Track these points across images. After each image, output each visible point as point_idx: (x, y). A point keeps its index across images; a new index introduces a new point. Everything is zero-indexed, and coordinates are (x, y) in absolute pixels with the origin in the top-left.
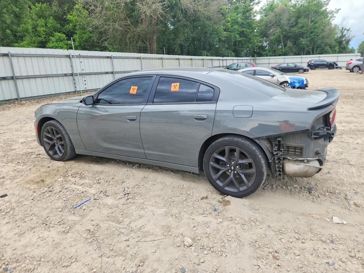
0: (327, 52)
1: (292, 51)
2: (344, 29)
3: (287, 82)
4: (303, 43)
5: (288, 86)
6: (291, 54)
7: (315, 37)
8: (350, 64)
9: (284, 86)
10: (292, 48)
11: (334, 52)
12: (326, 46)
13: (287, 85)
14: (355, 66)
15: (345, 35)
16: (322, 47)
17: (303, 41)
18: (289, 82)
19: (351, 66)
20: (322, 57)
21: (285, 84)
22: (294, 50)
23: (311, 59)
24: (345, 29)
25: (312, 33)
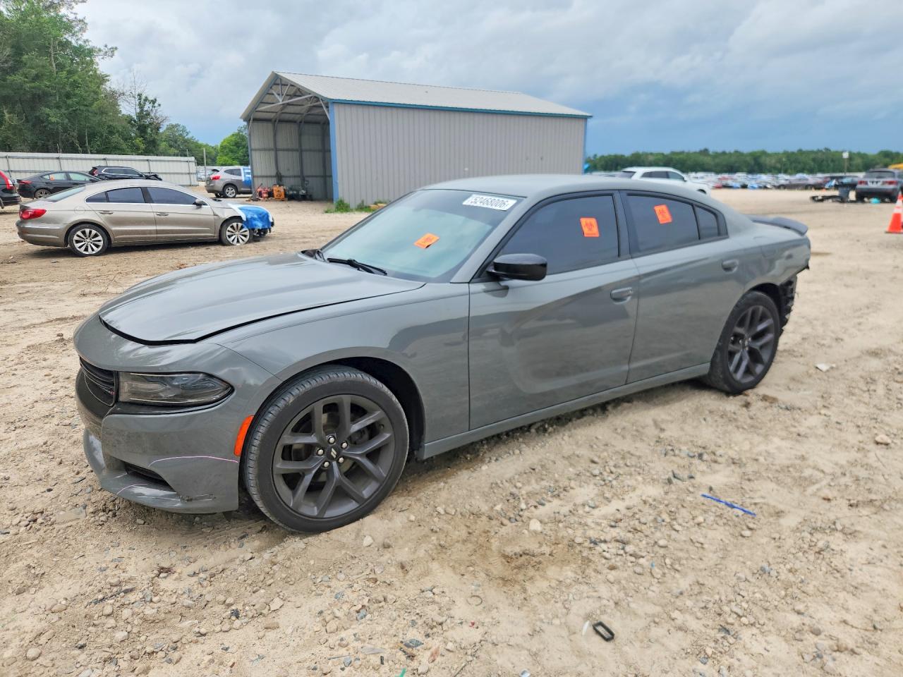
0: (119, 149)
1: (24, 141)
2: (143, 97)
3: (238, 218)
4: (53, 120)
5: (242, 227)
6: (23, 147)
7: (82, 108)
8: (217, 181)
9: (232, 227)
10: (20, 130)
11: (136, 150)
12: (111, 133)
13: (240, 225)
14: (228, 185)
15: (148, 114)
16: (102, 135)
17: (54, 116)
18: (244, 218)
19: (219, 185)
20: (113, 160)
21: (235, 224)
22: (29, 136)
23: (96, 164)
24: (146, 99)
25: (68, 96)
